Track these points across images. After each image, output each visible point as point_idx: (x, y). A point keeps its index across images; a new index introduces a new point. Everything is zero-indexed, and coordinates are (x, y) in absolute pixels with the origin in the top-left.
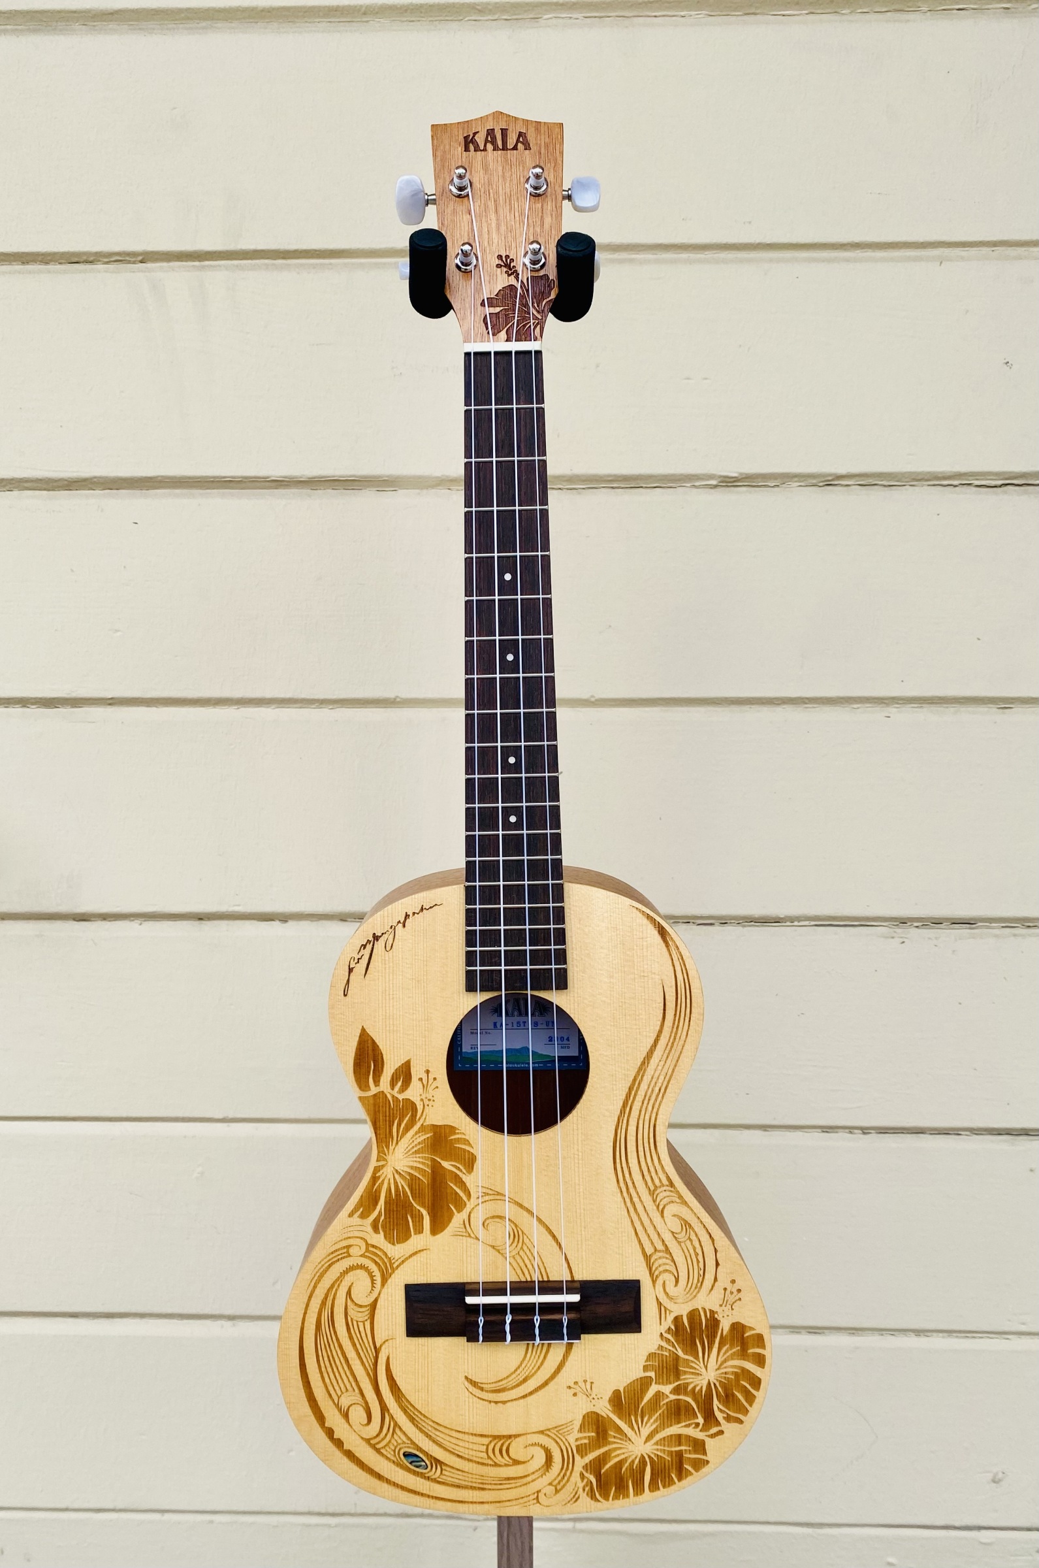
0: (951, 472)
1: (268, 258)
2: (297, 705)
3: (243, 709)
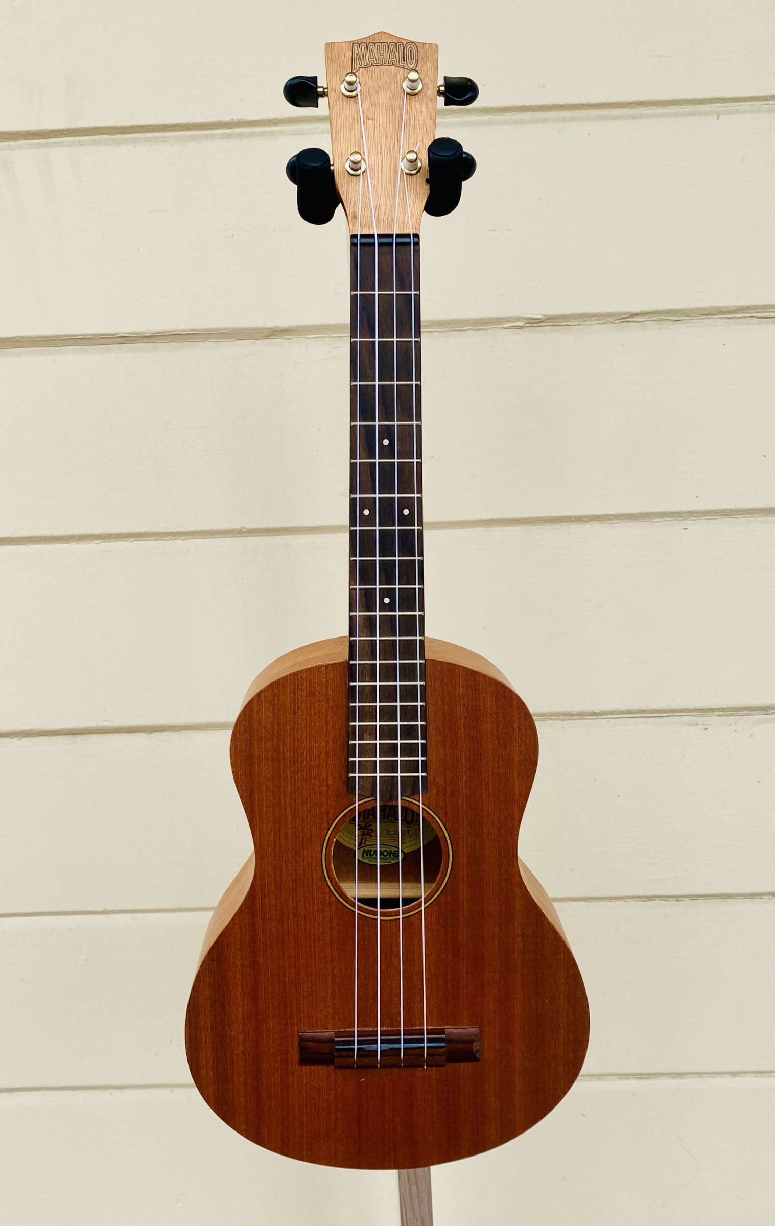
0: (734, 306)
1: (106, 134)
2: (152, 538)
3: (103, 543)
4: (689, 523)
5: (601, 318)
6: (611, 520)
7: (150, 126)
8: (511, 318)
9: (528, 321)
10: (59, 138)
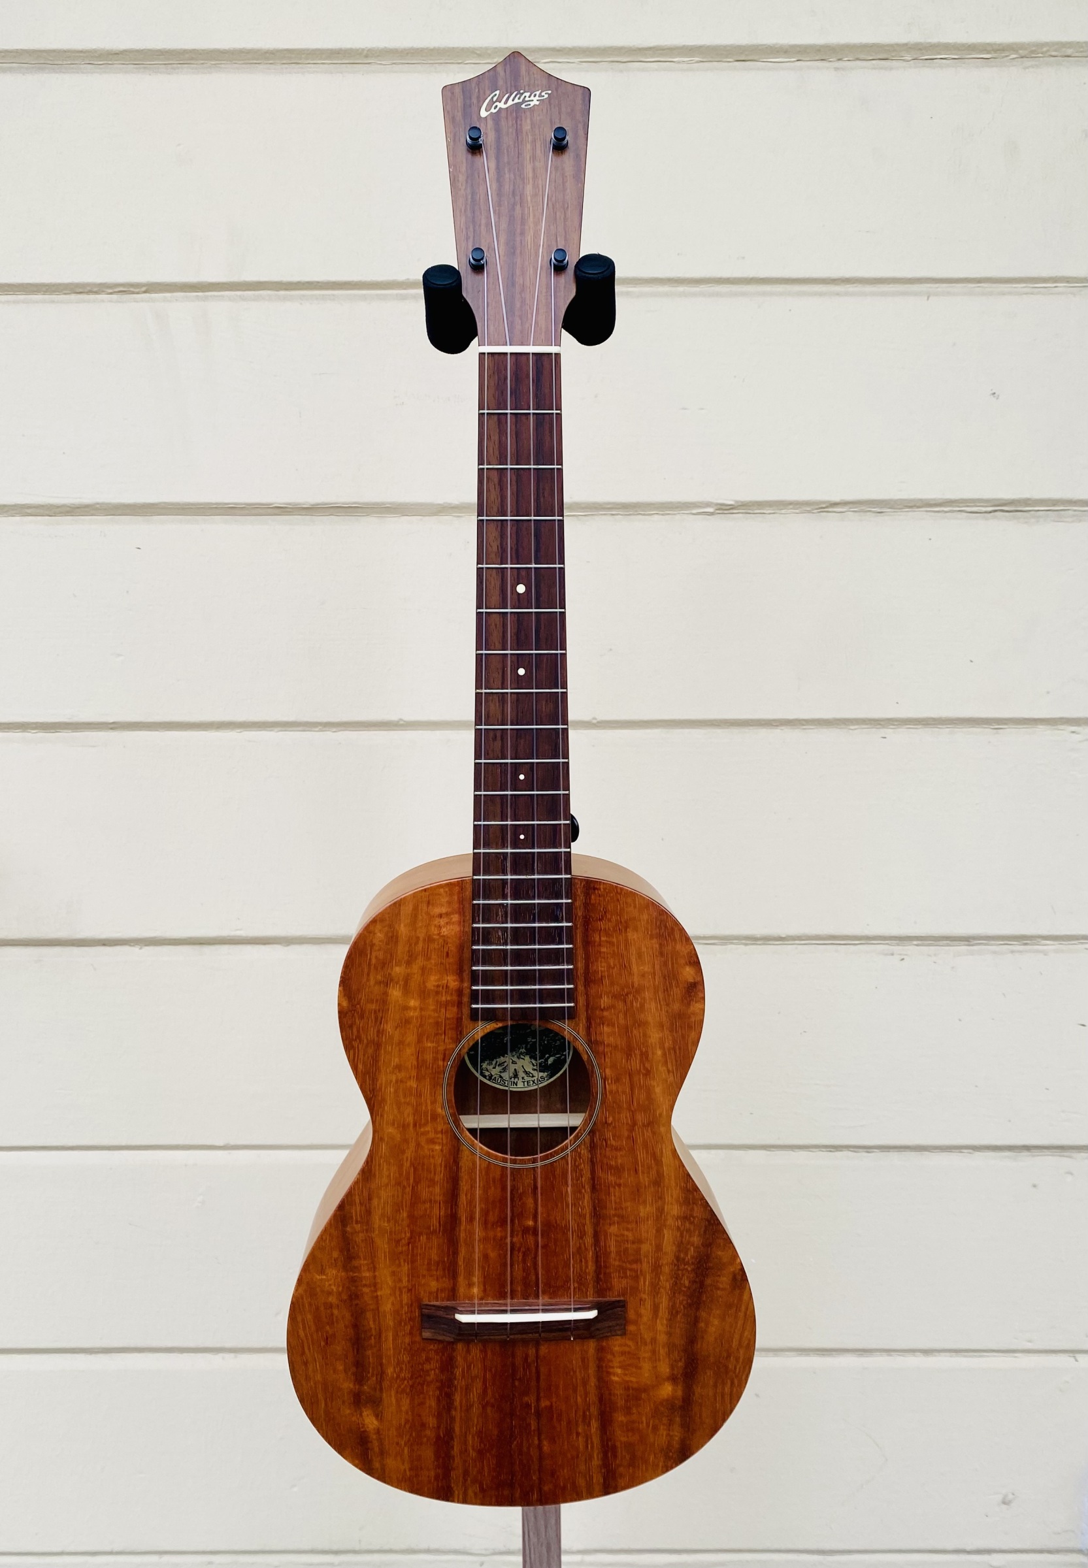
0: (941, 499)
2: (300, 729)
3: (245, 732)
4: (888, 732)
5: (798, 506)
6: (804, 725)
7: (318, 282)
8: (701, 503)
9: (719, 507)
10: (219, 291)
